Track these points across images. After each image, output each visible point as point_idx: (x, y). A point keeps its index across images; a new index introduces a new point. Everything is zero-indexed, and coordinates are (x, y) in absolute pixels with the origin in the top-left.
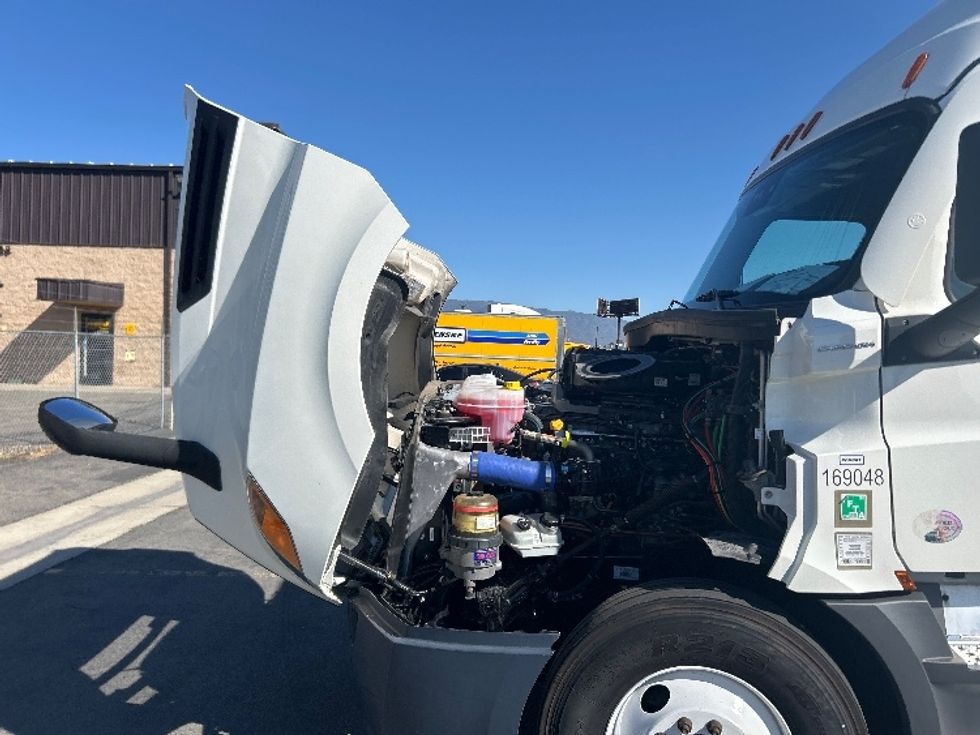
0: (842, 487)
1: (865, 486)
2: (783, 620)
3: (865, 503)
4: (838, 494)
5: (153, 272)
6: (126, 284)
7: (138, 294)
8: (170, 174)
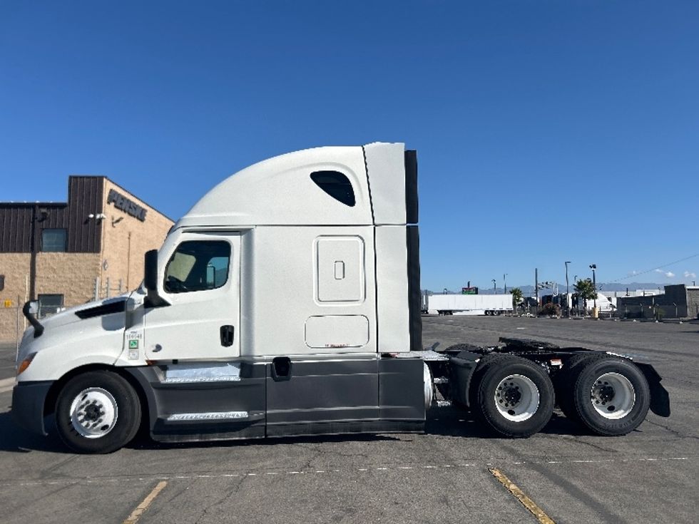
0: (131, 339)
1: (137, 339)
2: (117, 374)
3: (136, 342)
4: (130, 342)
5: (23, 267)
6: (6, 275)
7: (14, 281)
8: (37, 207)
